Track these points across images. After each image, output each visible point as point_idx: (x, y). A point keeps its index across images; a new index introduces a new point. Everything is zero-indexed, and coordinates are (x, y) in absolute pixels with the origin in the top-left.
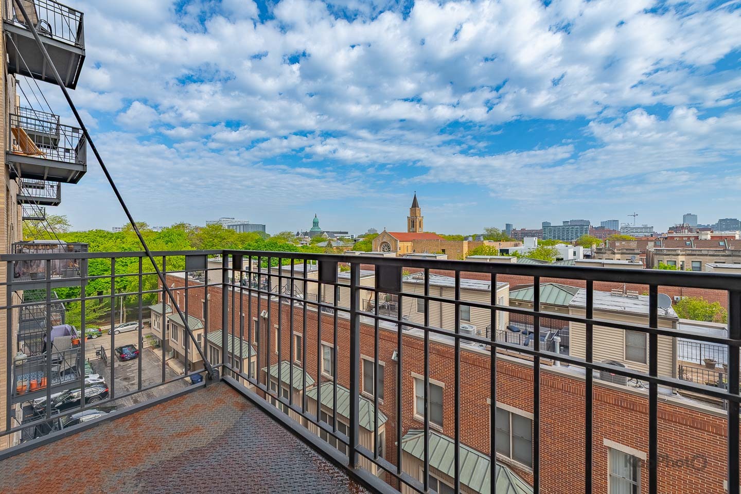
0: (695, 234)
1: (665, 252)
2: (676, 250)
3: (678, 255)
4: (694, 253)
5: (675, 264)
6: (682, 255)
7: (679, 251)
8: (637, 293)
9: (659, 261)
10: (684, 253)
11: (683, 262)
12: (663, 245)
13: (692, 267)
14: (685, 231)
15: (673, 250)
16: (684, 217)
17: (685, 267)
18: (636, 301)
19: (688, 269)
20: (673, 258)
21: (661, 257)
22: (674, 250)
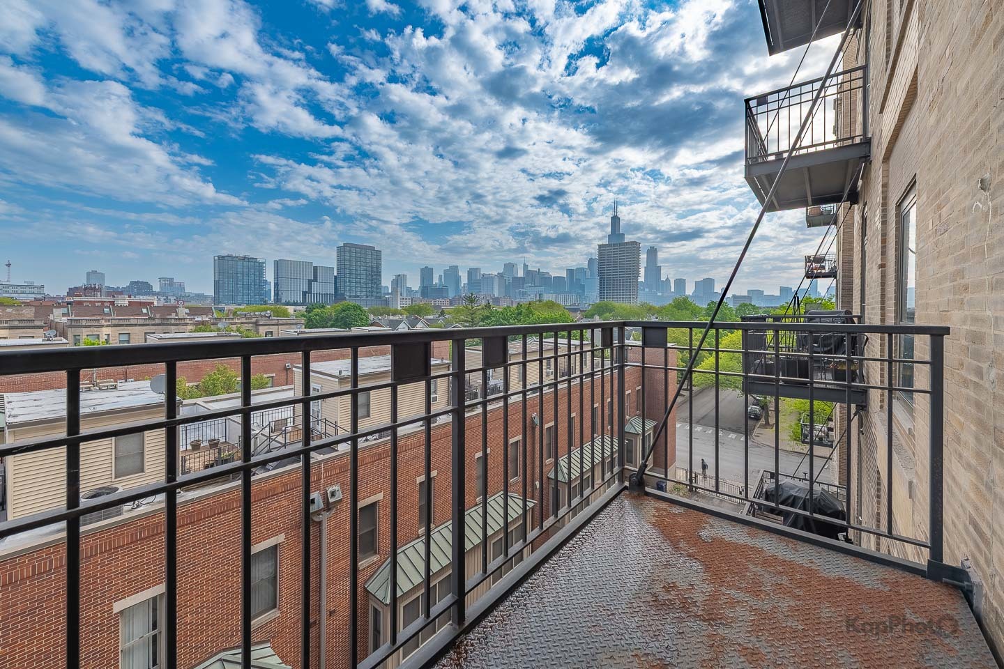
0: (111, 299)
1: (84, 323)
2: (99, 320)
3: (102, 326)
4: (121, 323)
5: (98, 338)
6: (108, 326)
7: (103, 321)
8: (112, 382)
9: (75, 336)
10: (110, 323)
11: (108, 335)
12: (72, 313)
13: (120, 341)
14: (97, 294)
15: (95, 320)
16: (88, 274)
17: (111, 342)
18: (115, 393)
19: (115, 343)
20: (95, 331)
21: (77, 331)
22: (97, 320)
